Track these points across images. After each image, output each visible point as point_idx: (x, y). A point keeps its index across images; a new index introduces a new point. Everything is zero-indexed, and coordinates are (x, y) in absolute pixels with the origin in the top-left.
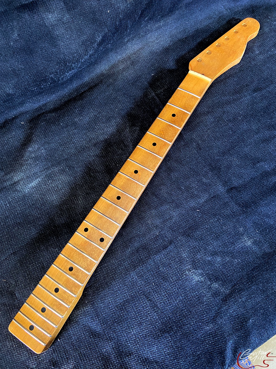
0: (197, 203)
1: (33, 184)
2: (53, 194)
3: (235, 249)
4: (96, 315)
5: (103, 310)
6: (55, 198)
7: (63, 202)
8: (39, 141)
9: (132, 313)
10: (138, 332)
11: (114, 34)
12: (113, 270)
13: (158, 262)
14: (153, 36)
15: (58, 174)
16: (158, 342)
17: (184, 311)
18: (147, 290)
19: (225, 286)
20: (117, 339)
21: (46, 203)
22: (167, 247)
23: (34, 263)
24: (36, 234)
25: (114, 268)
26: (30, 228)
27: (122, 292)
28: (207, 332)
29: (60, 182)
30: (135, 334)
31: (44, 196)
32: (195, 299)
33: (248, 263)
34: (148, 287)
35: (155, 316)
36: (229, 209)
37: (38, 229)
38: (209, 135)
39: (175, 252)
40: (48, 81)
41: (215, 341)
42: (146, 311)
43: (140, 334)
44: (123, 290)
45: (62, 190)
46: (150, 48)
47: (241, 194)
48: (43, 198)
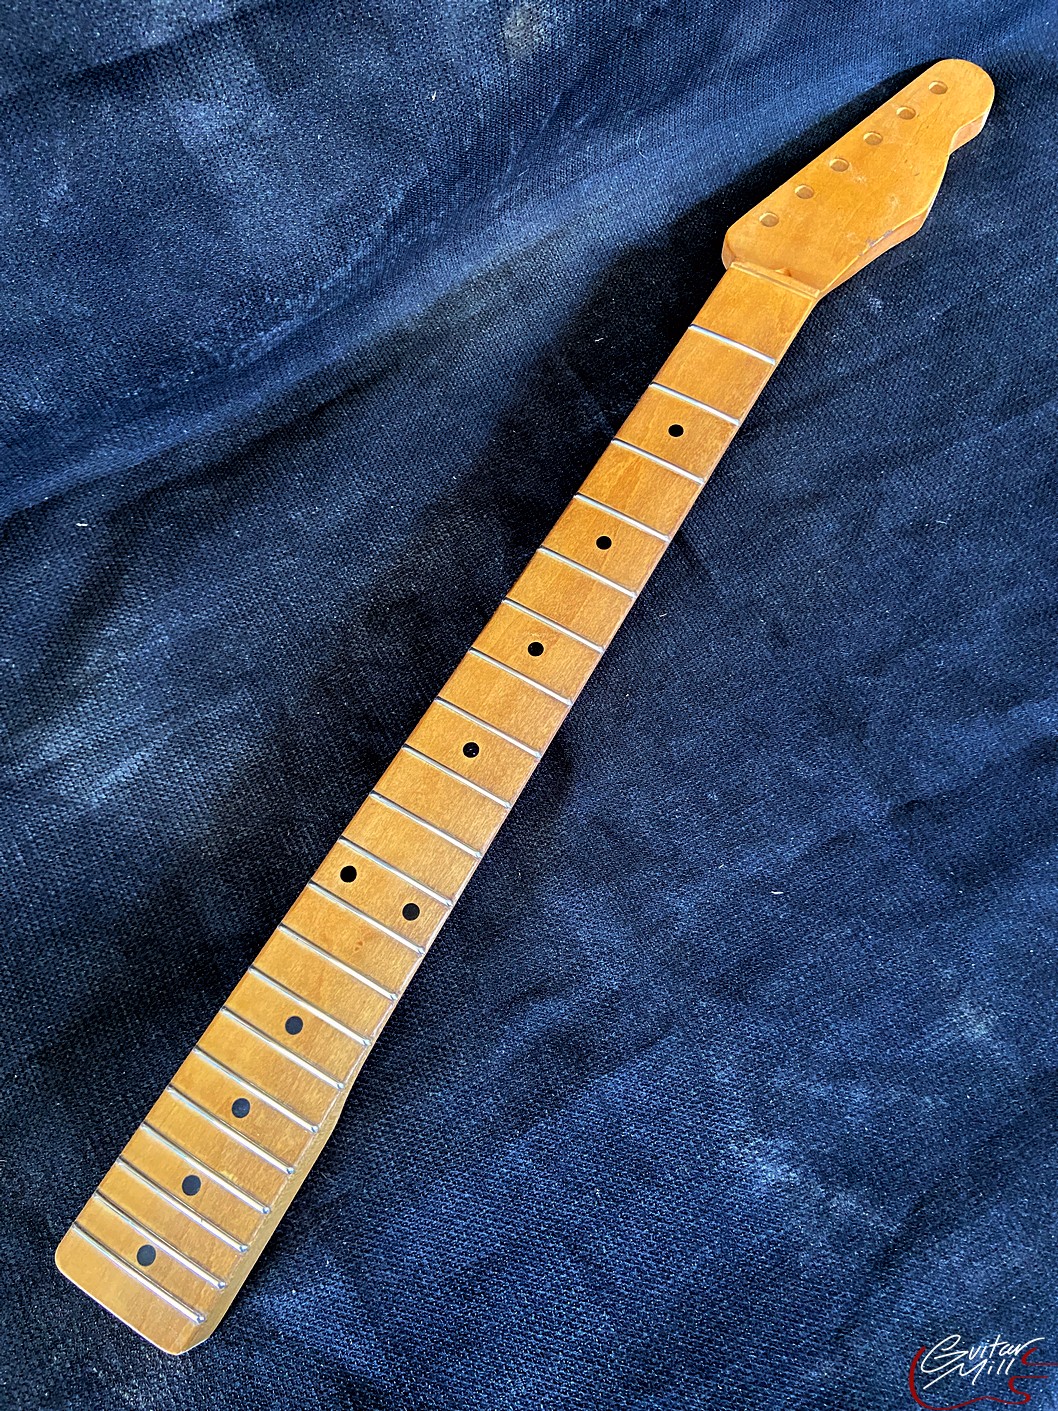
0: (774, 861)
1: (121, 774)
2: (201, 816)
3: (922, 1053)
4: (369, 1317)
5: (396, 1294)
6: (208, 832)
7: (240, 847)
8: (146, 598)
9: (512, 1311)
10: (537, 1389)
11: (449, 183)
12: (436, 1131)
13: (618, 1103)
14: (602, 186)
15: (221, 733)
17: (721, 1308)
18: (571, 1218)
19: (883, 1204)
21: (172, 852)
22: (653, 1043)
24: (129, 976)
25: (439, 1125)
26: (104, 955)
27: (472, 1222)
29: (229, 767)
31: (164, 822)
32: (766, 1256)
33: (973, 1114)
34: (574, 1205)
35: (605, 1325)
36: (898, 891)
38: (819, 588)
39: (684, 1063)
40: (187, 364)
42: (566, 1303)
44: (474, 1215)
45: (235, 798)
46: (589, 234)
47: (948, 830)
48: (161, 831)
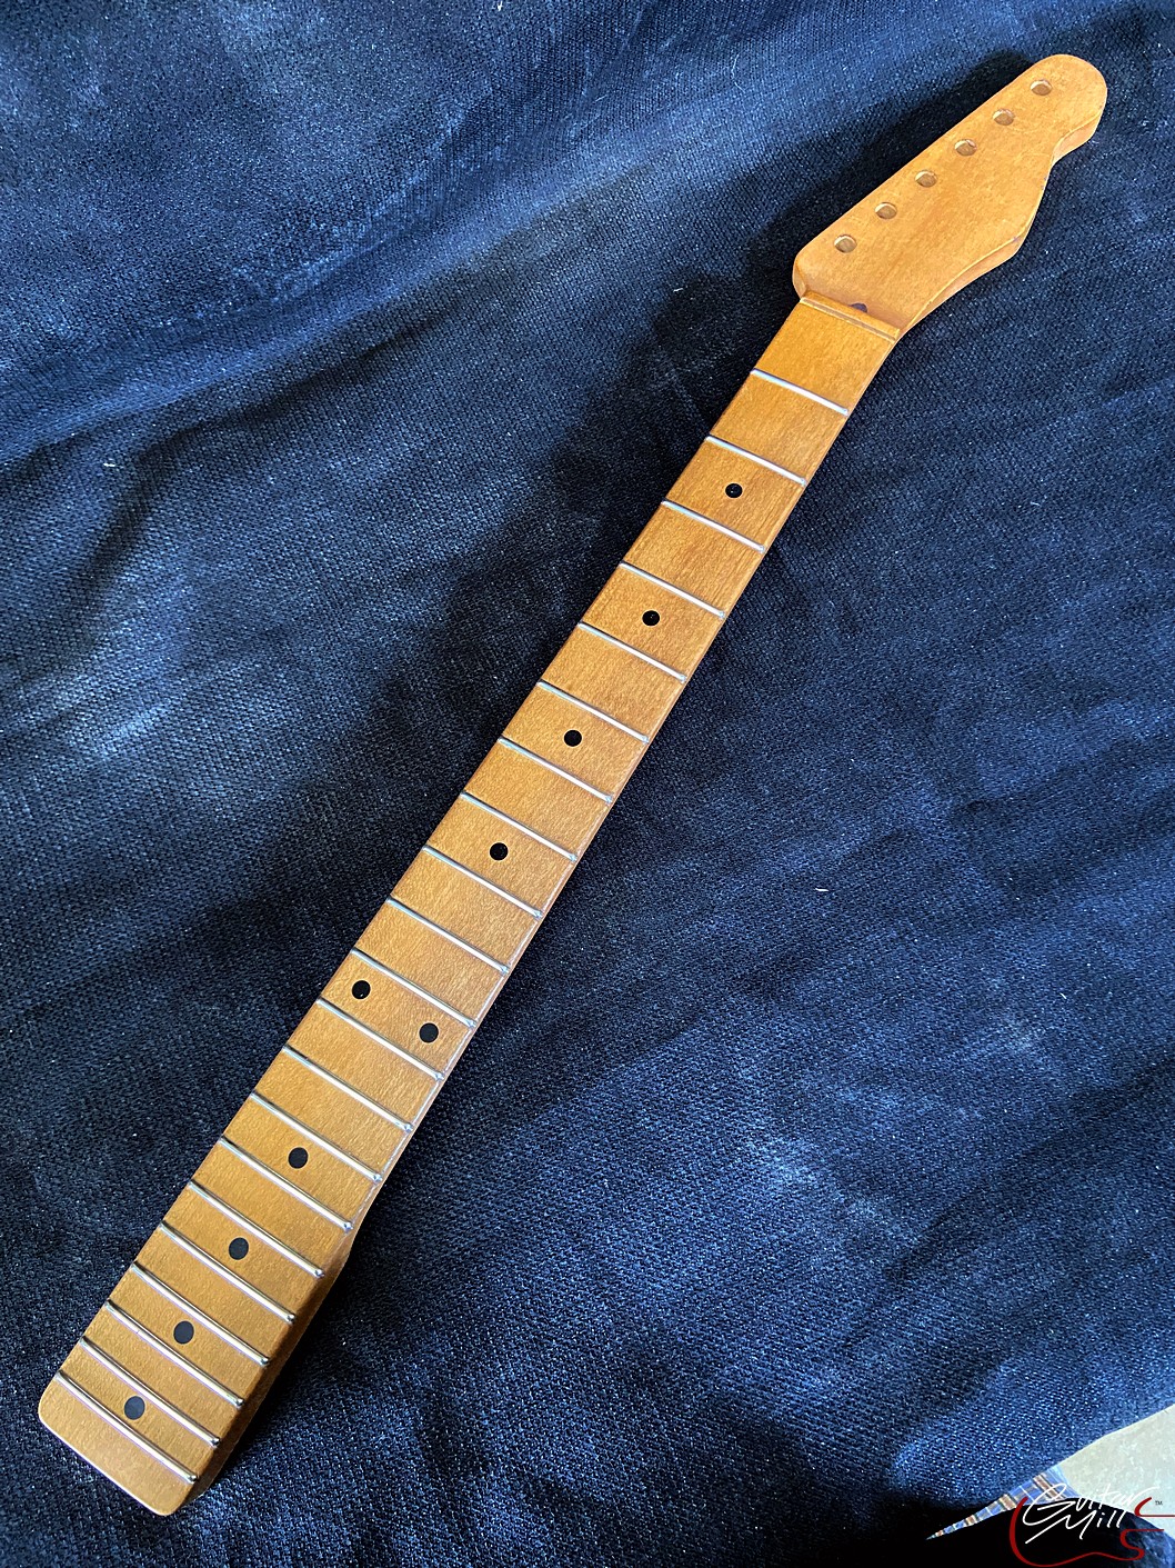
0: (822, 857)
1: (133, 728)
2: (217, 776)
3: (960, 1062)
6: (224, 794)
7: (256, 811)
8: (170, 544)
9: (508, 1294)
10: (527, 1375)
11: (517, 105)
13: (634, 1094)
14: (692, 119)
15: (242, 692)
16: (603, 1423)
17: (724, 1306)
18: (576, 1207)
19: (905, 1214)
20: (437, 1396)
21: (185, 813)
22: (674, 1036)
23: (117, 1059)
24: (133, 936)
25: (445, 1105)
26: (108, 913)
27: (473, 1203)
28: (814, 1399)
30: (512, 1382)
31: (178, 781)
32: (776, 1257)
33: (1009, 1129)
34: (581, 1194)
35: (603, 1317)
36: (951, 894)
37: (143, 917)
38: (895, 570)
39: (707, 1057)
40: (225, 293)
41: (841, 1440)
42: (564, 1291)
43: (533, 1382)
45: (253, 759)
46: (675, 172)
47: (1012, 833)
48: (174, 791)
